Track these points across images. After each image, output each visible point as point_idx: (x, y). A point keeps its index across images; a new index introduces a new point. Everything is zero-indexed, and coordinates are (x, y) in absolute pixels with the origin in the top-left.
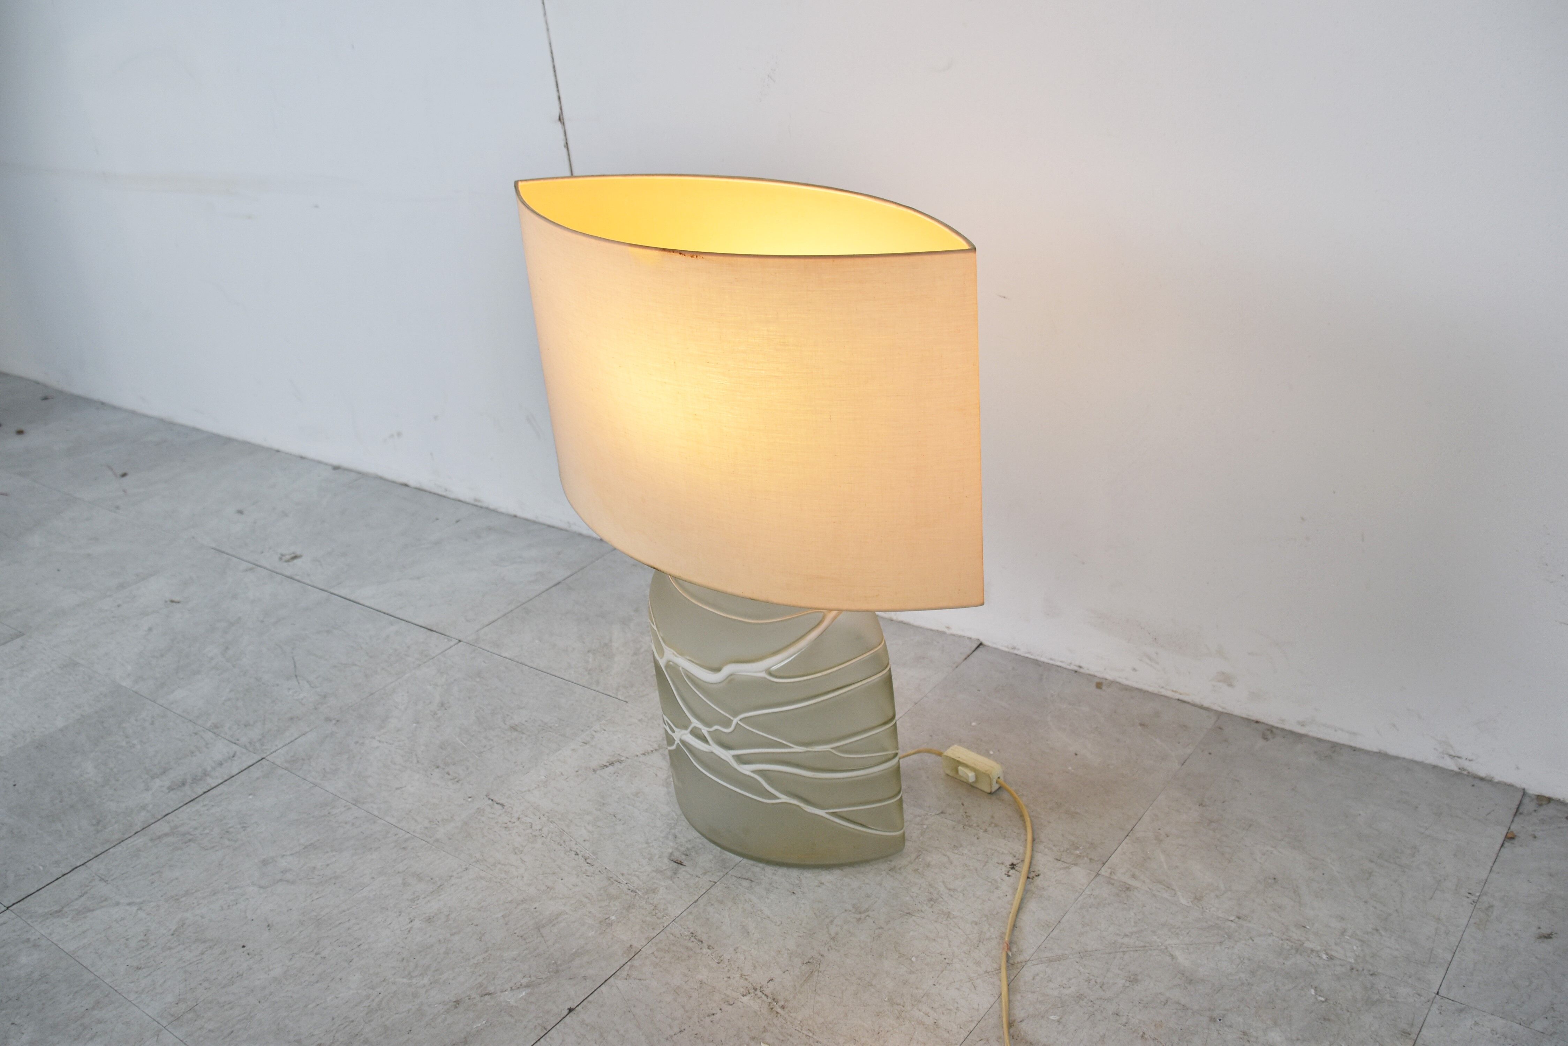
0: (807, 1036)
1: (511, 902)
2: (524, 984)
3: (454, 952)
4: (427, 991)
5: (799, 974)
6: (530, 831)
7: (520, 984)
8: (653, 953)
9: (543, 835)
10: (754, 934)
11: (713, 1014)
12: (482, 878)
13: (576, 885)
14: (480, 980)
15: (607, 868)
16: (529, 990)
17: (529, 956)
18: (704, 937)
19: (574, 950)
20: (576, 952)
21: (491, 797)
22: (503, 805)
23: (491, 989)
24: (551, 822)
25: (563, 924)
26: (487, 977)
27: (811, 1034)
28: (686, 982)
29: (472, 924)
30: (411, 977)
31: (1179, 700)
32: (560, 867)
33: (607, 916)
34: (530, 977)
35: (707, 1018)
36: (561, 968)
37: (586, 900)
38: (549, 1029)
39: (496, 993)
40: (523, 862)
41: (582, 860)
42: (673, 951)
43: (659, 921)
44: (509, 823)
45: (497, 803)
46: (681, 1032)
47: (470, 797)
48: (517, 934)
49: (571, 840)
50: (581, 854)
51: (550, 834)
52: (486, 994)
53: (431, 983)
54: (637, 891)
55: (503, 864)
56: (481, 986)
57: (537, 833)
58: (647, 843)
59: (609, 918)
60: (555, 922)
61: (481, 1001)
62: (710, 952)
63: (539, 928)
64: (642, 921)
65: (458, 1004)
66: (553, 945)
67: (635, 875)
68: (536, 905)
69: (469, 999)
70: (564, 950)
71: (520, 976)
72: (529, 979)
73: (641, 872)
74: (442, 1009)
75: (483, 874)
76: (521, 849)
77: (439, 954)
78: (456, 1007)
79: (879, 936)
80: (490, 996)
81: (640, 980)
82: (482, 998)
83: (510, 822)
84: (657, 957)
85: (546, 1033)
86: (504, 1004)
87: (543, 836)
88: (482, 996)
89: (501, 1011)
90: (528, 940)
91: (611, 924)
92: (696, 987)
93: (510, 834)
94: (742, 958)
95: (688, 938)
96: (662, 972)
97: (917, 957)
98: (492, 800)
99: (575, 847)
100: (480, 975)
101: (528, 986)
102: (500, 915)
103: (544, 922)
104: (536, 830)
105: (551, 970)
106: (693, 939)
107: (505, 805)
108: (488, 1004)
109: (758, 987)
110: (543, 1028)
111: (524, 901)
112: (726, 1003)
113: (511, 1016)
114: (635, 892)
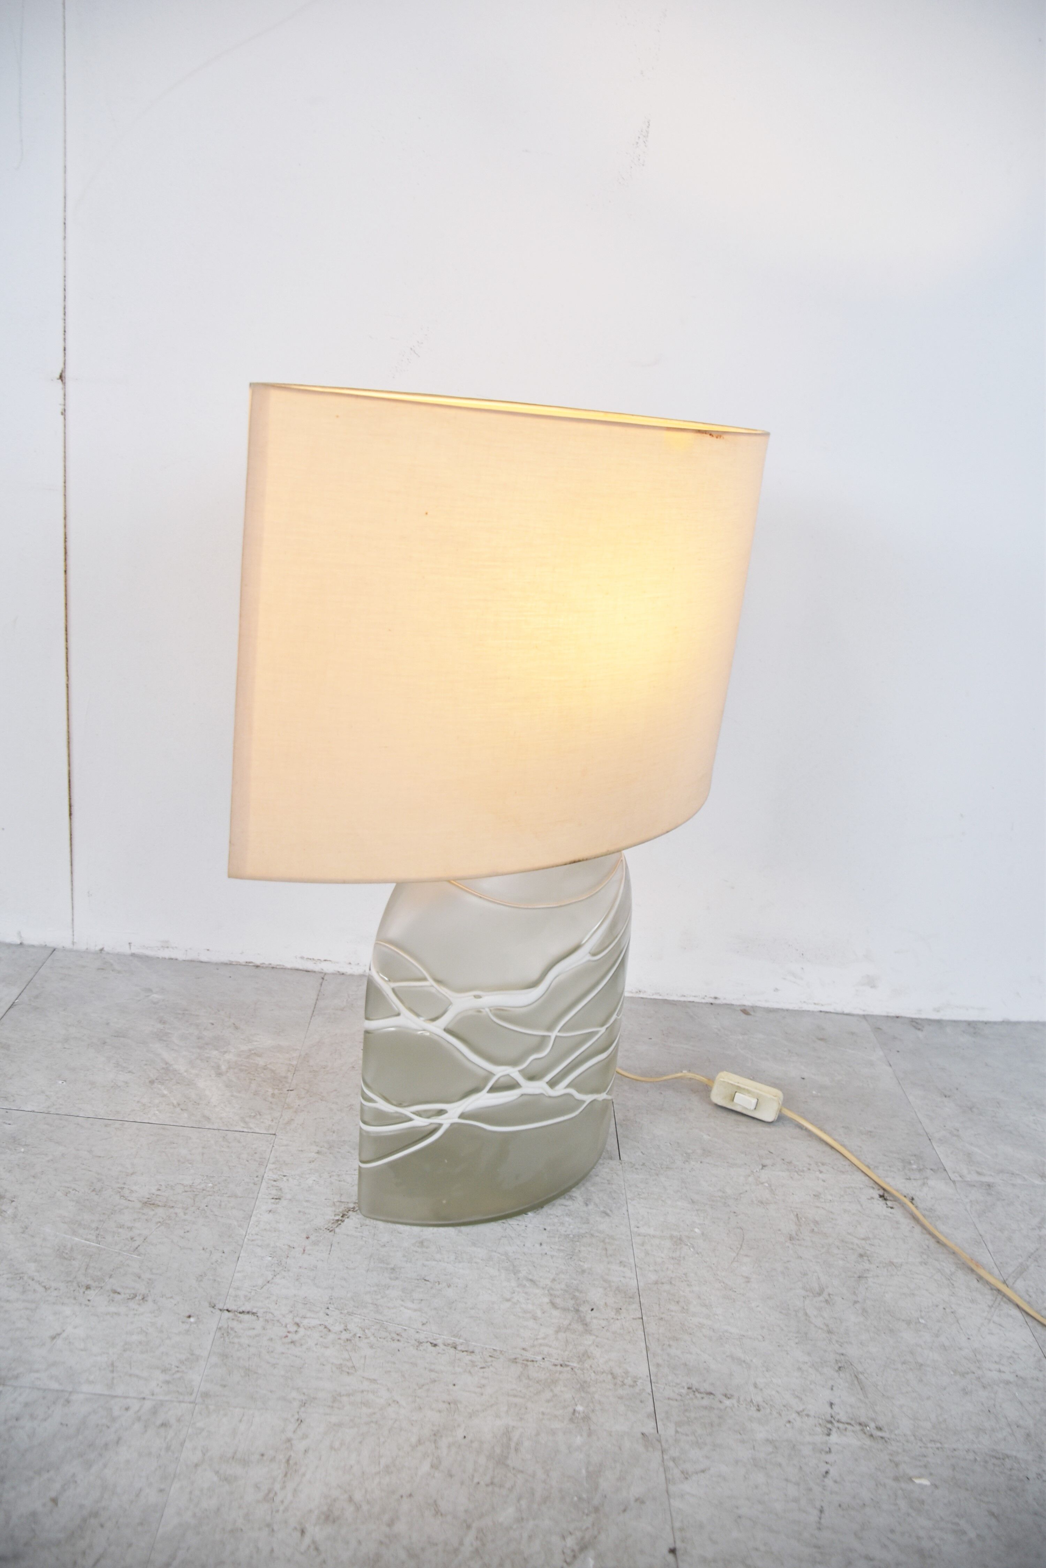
0: (938, 1448)
1: (420, 1442)
2: (576, 1548)
3: (423, 1549)
5: (847, 1384)
6: (331, 1336)
8: (677, 1432)
9: (358, 1335)
10: (752, 1361)
11: (827, 1472)
12: (340, 1425)
18: (706, 1387)
19: (584, 1471)
21: (221, 1306)
22: (253, 1314)
25: (527, 1444)
27: (939, 1445)
28: (754, 1449)
31: (821, 1011)
32: (431, 1370)
33: (571, 1410)
35: (826, 1480)
37: (518, 1400)
40: (374, 1381)
41: (452, 1351)
42: (696, 1418)
43: (637, 1390)
44: (290, 1335)
45: (240, 1313)
47: (189, 1317)
48: (482, 1483)
49: (405, 1330)
50: (439, 1342)
51: (366, 1331)
57: (345, 1336)
58: (508, 1300)
59: (574, 1410)
60: (513, 1445)
62: (734, 1401)
63: (502, 1462)
64: (619, 1398)
66: (548, 1475)
67: (541, 1345)
71: (555, 1539)
73: (544, 1338)
75: (334, 1419)
76: (350, 1364)
79: (864, 1310)
81: (703, 1471)
83: (289, 1332)
84: (687, 1435)
87: (360, 1337)
90: (508, 1485)
91: (586, 1418)
92: (770, 1450)
93: (309, 1349)
94: (774, 1393)
95: (691, 1395)
96: (714, 1450)
97: (922, 1318)
98: (228, 1310)
99: (422, 1337)
102: (426, 1467)
103: (498, 1451)
104: (341, 1332)
106: (698, 1395)
107: (254, 1311)
109: (829, 1418)
111: (436, 1435)
112: (823, 1453)
114: (567, 1366)
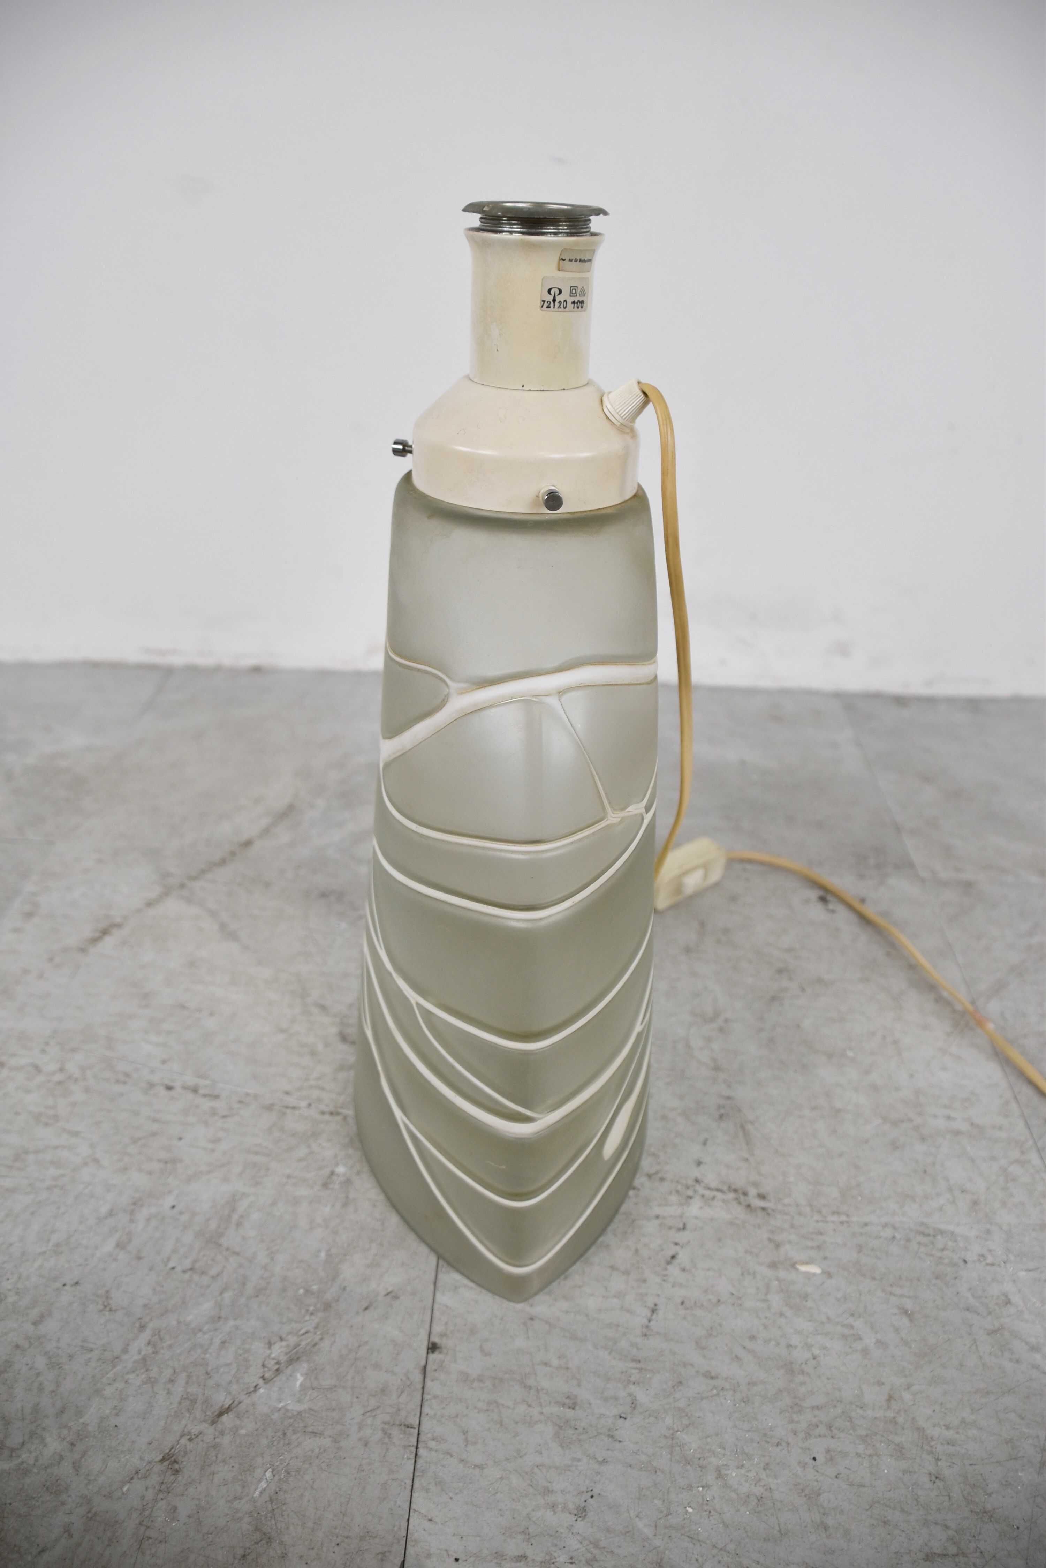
4: (76, 1466)
7: (273, 1362)
13: (216, 1140)
14: (179, 1389)
15: (249, 1091)
16: (304, 1366)
17: (243, 1300)
20: (329, 1254)
23: (221, 1399)
24: (73, 1050)
26: (189, 1377)
29: (64, 1285)
30: (13, 1450)
34: (281, 1339)
36: (328, 1296)
38: (417, 1423)
39: (240, 1403)
46: (653, 1311)
52: (221, 1414)
53: (73, 1445)
54: (340, 1111)
55: (37, 1152)
56: (194, 1402)
61: (222, 1433)
65: (176, 1462)
68: (169, 1201)
69: (190, 1440)
70: (301, 1261)
72: (284, 1343)
74: (147, 1488)
77: (38, 1374)
78: (177, 1472)
80: (231, 1415)
82: (219, 1426)
85: (419, 1434)
86: (276, 1416)
88: (213, 1423)
89: (285, 1434)
100: (171, 1381)
101: (294, 1359)
105: (311, 1308)
108: (243, 1432)
110: (403, 1428)
113: (314, 1433)
